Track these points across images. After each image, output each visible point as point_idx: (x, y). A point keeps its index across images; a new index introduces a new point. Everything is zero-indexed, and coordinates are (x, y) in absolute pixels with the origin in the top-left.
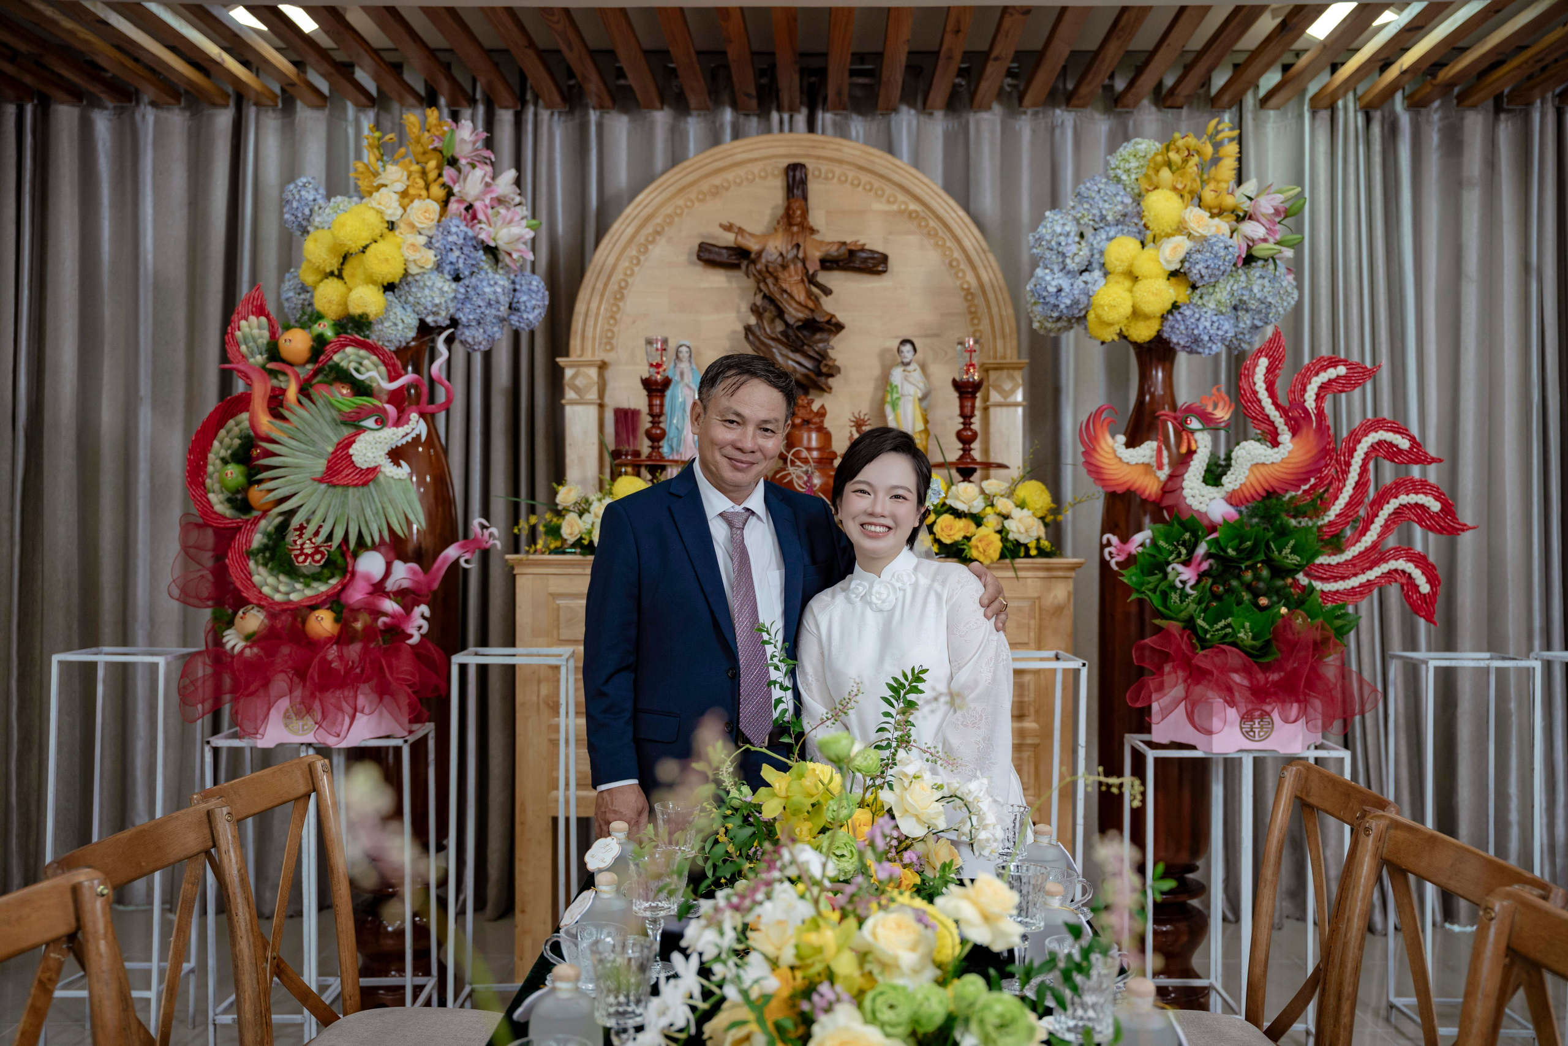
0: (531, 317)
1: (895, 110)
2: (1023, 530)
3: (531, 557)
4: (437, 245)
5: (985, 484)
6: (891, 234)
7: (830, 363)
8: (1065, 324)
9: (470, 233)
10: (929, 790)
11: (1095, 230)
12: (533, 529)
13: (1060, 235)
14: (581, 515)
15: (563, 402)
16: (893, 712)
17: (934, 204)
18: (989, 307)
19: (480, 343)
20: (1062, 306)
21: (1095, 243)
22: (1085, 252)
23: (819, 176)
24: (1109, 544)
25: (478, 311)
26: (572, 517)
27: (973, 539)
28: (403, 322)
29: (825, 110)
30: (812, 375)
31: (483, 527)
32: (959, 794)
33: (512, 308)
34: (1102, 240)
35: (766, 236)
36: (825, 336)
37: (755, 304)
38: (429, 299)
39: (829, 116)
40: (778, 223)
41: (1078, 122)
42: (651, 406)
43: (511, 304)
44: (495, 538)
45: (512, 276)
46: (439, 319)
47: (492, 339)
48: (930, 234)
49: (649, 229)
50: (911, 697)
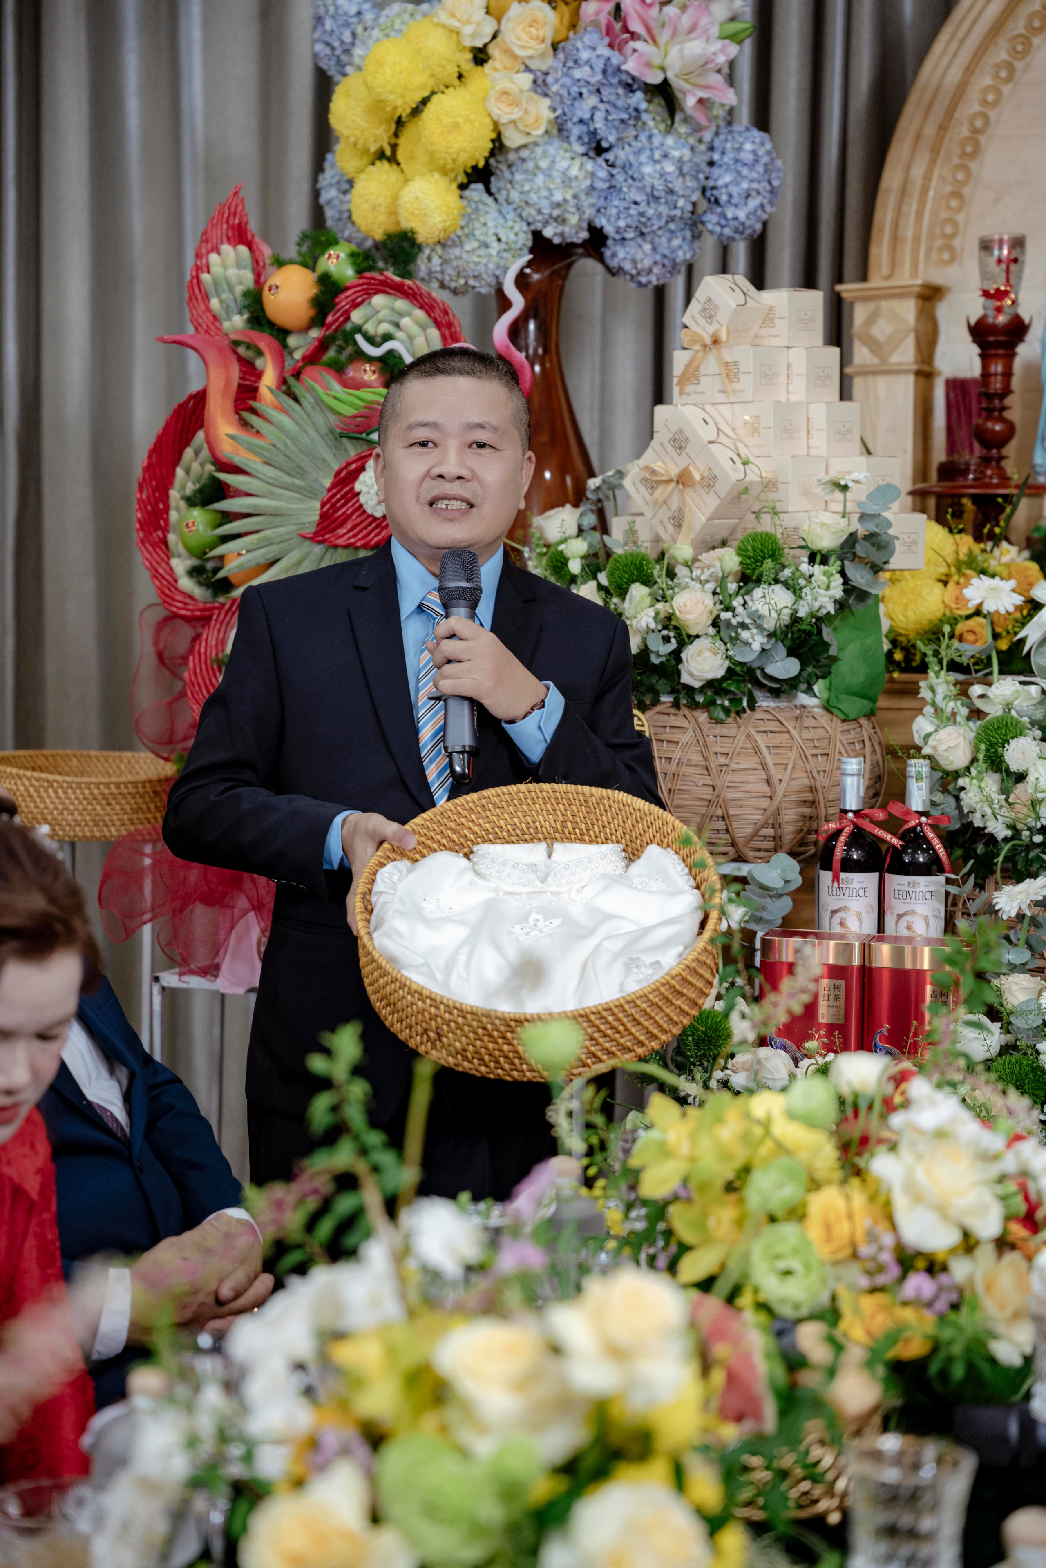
0: (742, 214)
4: (554, 88)
9: (615, 61)
15: (849, 370)
19: (650, 271)
25: (633, 212)
28: (499, 240)
38: (545, 193)
42: (987, 375)
45: (705, 138)
46: (567, 229)
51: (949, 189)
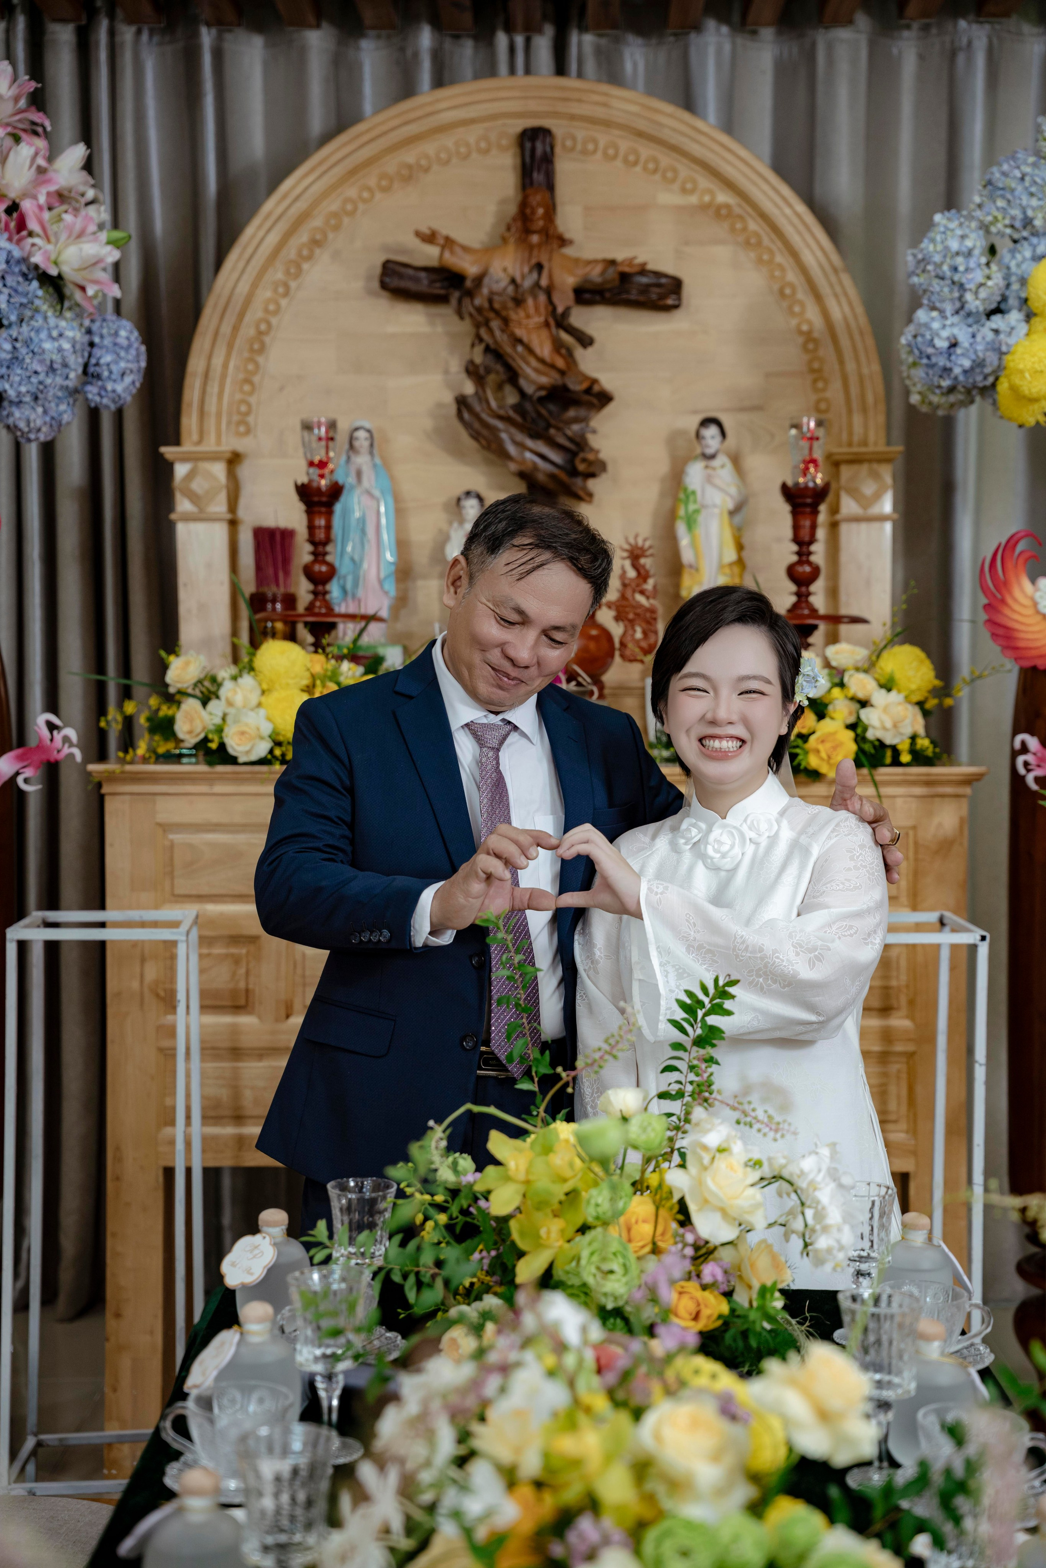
0: (119, 388)
1: (697, 27)
2: (889, 724)
3: (128, 768)
5: (832, 651)
6: (687, 243)
7: (591, 456)
8: (961, 397)
9: (17, 253)
10: (740, 1170)
11: (1015, 241)
12: (129, 722)
13: (957, 254)
14: (205, 703)
15: (173, 516)
16: (686, 1041)
17: (756, 194)
18: (841, 362)
19: (39, 430)
20: (957, 371)
21: (1013, 264)
22: (997, 280)
23: (573, 149)
24: (1024, 749)
25: (34, 380)
26: (191, 705)
27: (812, 739)
29: (583, 29)
30: (563, 476)
31: (52, 727)
32: (785, 1174)
33: (89, 373)
34: (1024, 259)
35: (489, 250)
36: (582, 412)
37: (471, 362)
39: (589, 39)
40: (509, 229)
41: (995, 41)
42: (311, 528)
43: (86, 366)
44: (71, 745)
45: (87, 322)
47: (57, 424)
48: (750, 243)
49: (303, 237)
50: (712, 1020)
51: (241, 376)
